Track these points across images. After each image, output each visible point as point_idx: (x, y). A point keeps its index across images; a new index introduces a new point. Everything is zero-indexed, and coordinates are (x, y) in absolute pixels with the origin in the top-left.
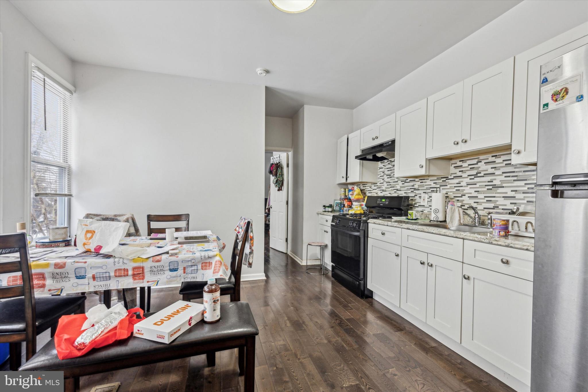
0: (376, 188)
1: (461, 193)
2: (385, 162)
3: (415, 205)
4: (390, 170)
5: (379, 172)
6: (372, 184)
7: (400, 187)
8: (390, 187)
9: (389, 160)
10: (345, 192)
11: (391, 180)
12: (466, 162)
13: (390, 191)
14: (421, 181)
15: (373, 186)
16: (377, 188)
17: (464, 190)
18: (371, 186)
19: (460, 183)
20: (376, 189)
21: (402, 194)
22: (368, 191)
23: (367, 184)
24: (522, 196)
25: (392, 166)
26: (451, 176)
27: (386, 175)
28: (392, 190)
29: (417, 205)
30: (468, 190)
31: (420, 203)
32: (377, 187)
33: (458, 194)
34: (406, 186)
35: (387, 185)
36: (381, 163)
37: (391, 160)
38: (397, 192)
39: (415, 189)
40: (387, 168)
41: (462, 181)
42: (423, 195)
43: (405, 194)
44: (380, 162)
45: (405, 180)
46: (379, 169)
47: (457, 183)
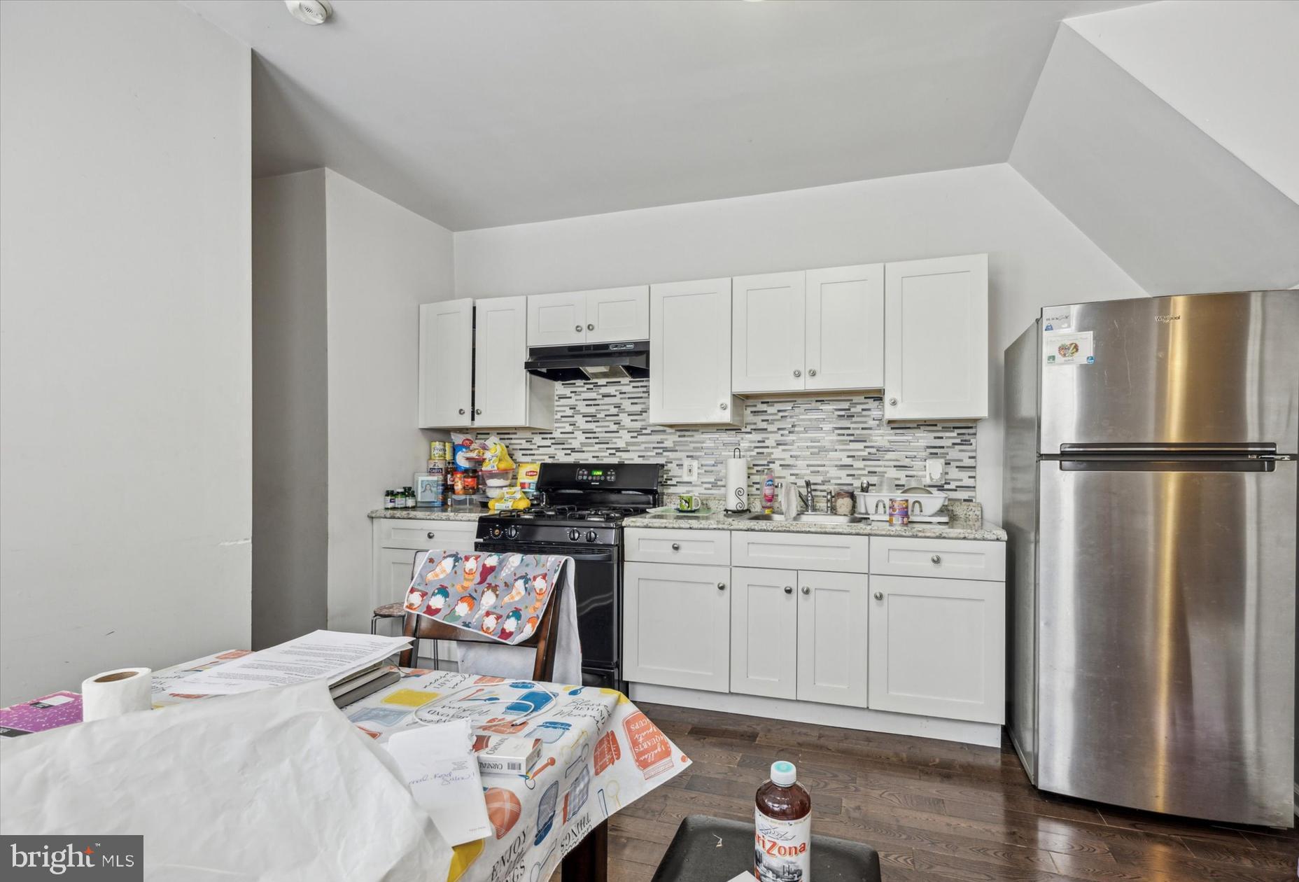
0: (550, 444)
1: (766, 459)
2: (577, 384)
3: (669, 482)
4: (594, 405)
5: (558, 406)
6: (533, 433)
7: (626, 443)
8: (596, 443)
9: (590, 381)
10: (445, 450)
11: (597, 427)
12: (773, 406)
13: (596, 451)
14: (679, 433)
15: (538, 440)
16: (552, 444)
17: (772, 453)
18: (533, 439)
19: (764, 442)
20: (550, 447)
21: (632, 459)
22: (520, 449)
23: (515, 434)
24: (860, 464)
25: (600, 397)
26: (746, 427)
27: (581, 414)
28: (600, 450)
29: (673, 482)
30: (777, 453)
31: (680, 477)
32: (553, 441)
33: (762, 459)
34: (642, 443)
35: (586, 438)
36: (563, 384)
37: (597, 383)
38: (618, 454)
39: (666, 449)
40: (584, 400)
41: (768, 438)
42: (686, 462)
43: (641, 459)
44: (561, 382)
45: (639, 430)
46: (556, 398)
47: (759, 442)
